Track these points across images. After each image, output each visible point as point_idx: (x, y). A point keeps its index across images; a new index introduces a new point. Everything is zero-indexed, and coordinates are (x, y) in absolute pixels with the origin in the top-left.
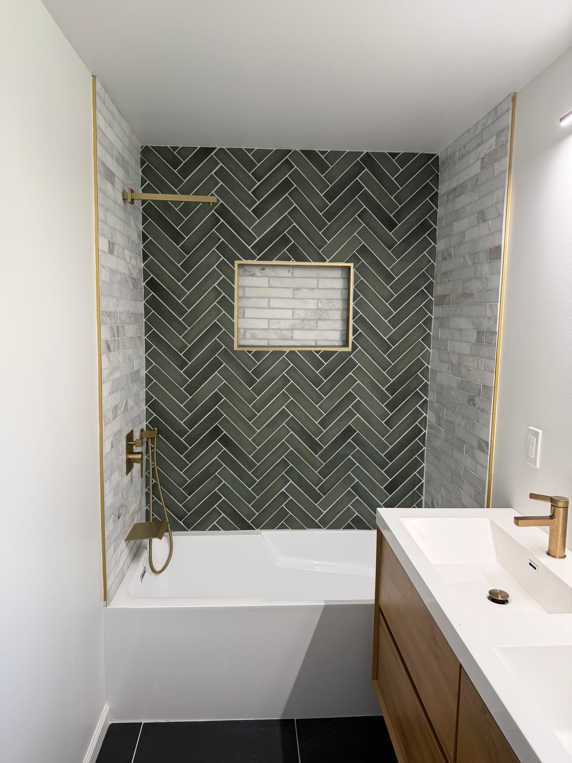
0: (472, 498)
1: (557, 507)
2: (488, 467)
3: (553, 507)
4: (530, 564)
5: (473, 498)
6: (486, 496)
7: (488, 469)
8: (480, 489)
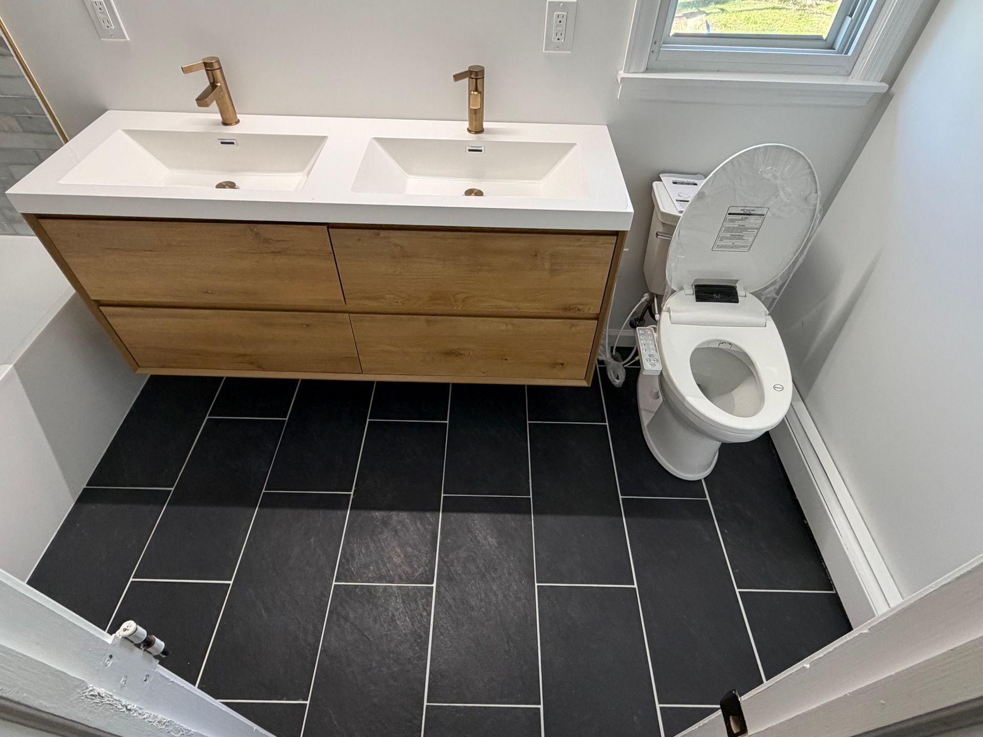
0: (19, 132)
1: (214, 70)
2: (24, 74)
3: (210, 72)
4: (222, 143)
5: (20, 130)
6: (48, 116)
7: (26, 77)
8: (29, 112)
